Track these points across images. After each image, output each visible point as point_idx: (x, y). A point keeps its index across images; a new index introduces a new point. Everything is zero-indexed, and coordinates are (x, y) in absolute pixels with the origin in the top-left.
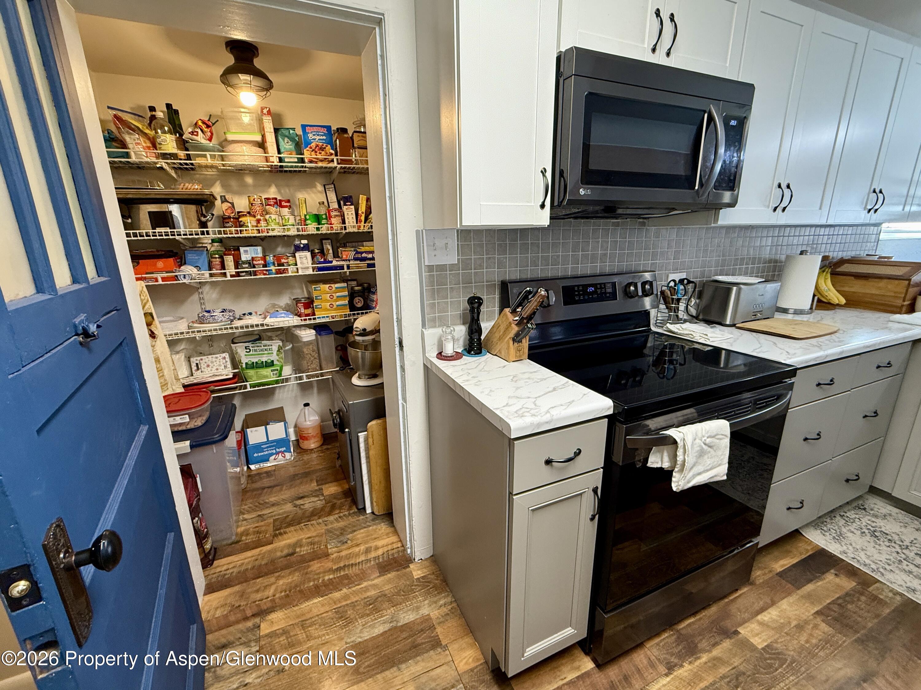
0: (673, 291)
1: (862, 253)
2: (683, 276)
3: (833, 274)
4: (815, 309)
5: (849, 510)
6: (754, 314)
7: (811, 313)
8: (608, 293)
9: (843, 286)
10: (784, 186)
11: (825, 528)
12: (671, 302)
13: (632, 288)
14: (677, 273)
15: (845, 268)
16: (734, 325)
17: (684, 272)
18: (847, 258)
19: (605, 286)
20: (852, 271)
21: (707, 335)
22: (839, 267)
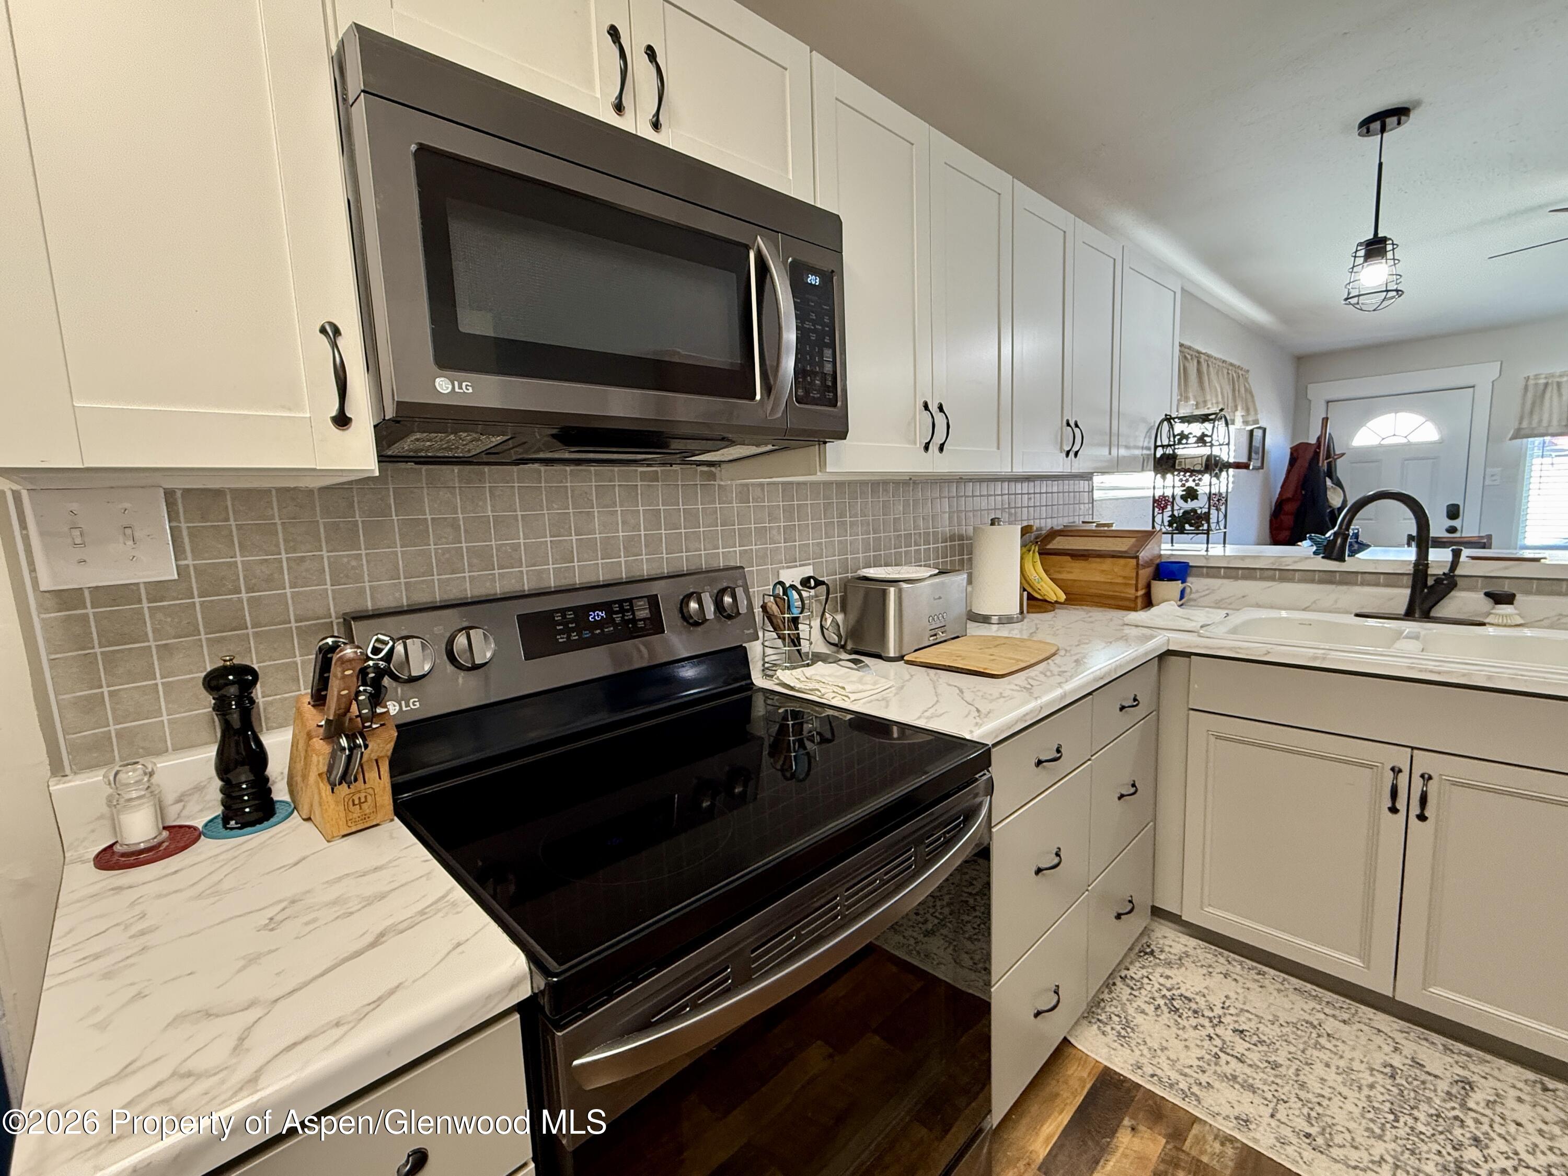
0: (783, 601)
1: (1076, 519)
2: (808, 571)
3: (1043, 553)
4: (1028, 612)
5: (1132, 963)
6: (933, 632)
7: (1022, 621)
8: (640, 620)
9: (1059, 572)
10: (934, 408)
11: (1103, 1017)
12: (782, 626)
13: (693, 605)
14: (796, 566)
15: (1058, 543)
16: (901, 658)
17: (809, 564)
18: (1059, 528)
19: (631, 605)
20: (1067, 547)
21: (843, 688)
22: (1049, 542)
